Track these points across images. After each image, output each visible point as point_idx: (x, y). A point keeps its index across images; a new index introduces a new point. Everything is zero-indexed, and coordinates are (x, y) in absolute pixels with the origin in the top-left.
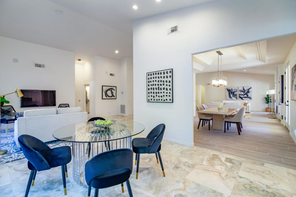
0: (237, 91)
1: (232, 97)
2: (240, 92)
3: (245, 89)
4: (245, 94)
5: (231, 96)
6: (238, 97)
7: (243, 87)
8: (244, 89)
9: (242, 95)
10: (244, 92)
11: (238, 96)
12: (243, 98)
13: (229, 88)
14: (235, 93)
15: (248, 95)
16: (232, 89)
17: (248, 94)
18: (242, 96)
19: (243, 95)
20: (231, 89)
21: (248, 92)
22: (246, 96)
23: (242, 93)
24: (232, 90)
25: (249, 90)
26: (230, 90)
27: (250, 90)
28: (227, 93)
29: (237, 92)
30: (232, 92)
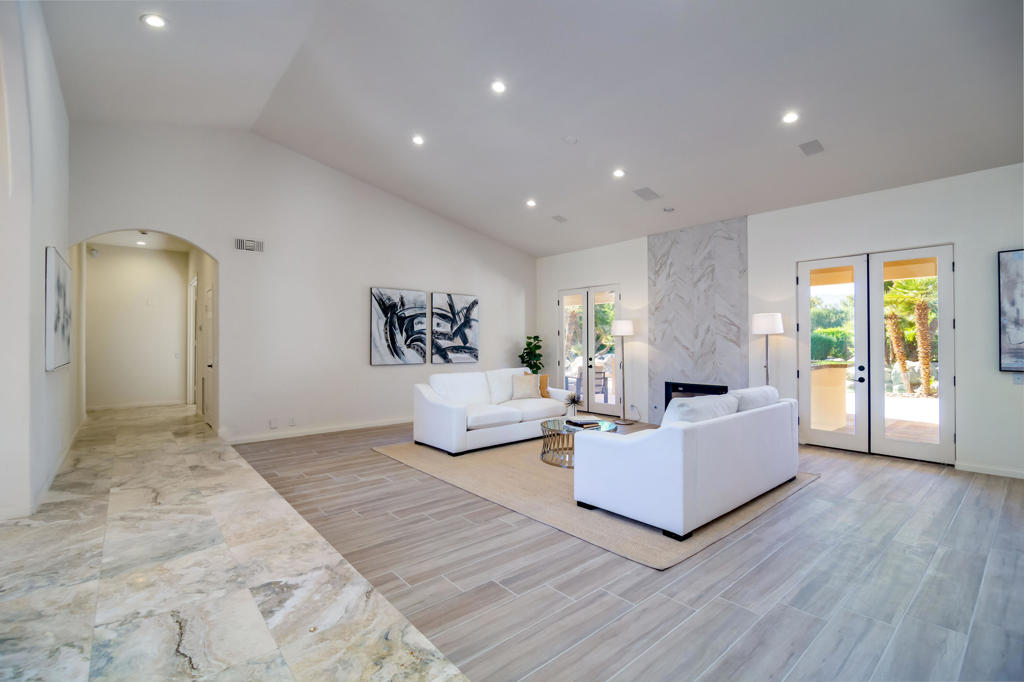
0: (424, 315)
1: (404, 348)
2: (436, 320)
3: (458, 307)
4: (455, 334)
5: (400, 339)
6: (428, 348)
7: (449, 295)
8: (451, 306)
9: (444, 335)
10: (453, 321)
11: (428, 338)
12: (451, 355)
13: (388, 293)
14: (417, 328)
15: (465, 340)
16: (402, 298)
17: (467, 331)
18: (444, 343)
19: (450, 339)
20: (397, 300)
21: (467, 323)
22: (458, 342)
23: (446, 327)
24: (403, 304)
25: (469, 309)
26: (394, 306)
27: (474, 314)
28: (380, 321)
29: (424, 320)
30: (401, 320)
